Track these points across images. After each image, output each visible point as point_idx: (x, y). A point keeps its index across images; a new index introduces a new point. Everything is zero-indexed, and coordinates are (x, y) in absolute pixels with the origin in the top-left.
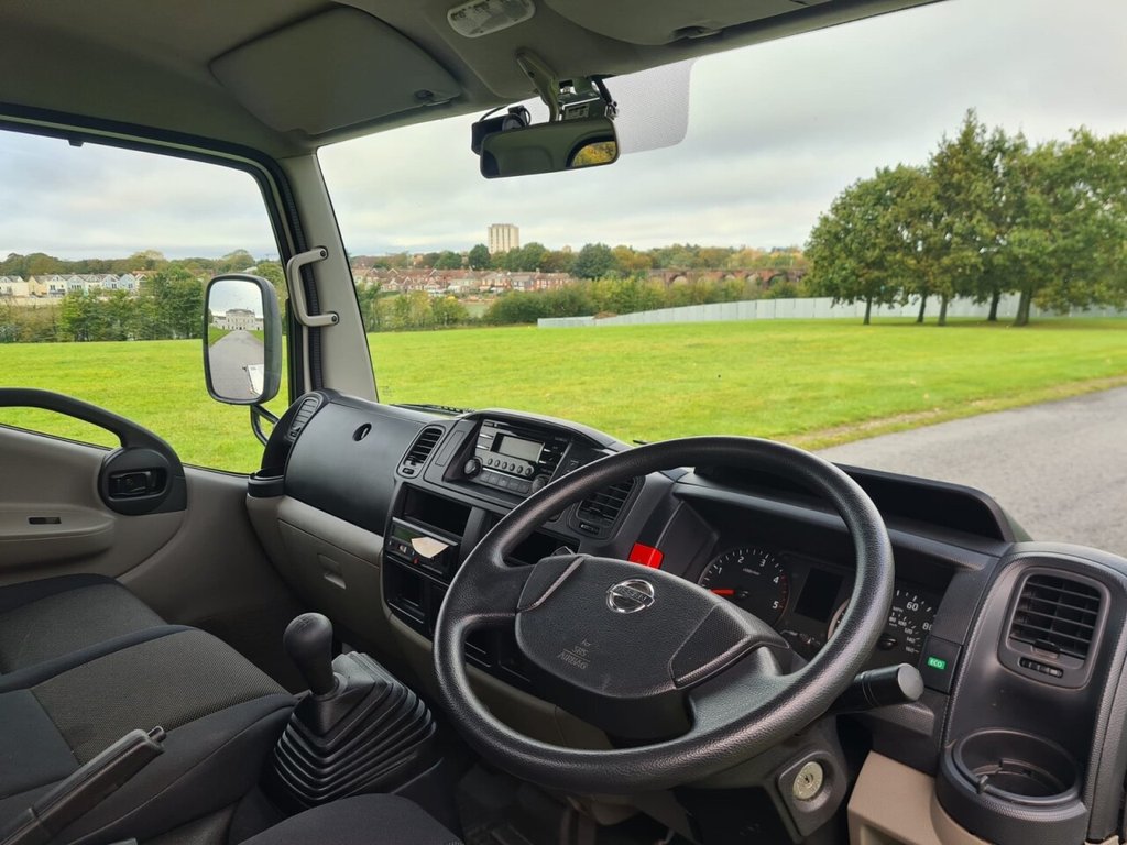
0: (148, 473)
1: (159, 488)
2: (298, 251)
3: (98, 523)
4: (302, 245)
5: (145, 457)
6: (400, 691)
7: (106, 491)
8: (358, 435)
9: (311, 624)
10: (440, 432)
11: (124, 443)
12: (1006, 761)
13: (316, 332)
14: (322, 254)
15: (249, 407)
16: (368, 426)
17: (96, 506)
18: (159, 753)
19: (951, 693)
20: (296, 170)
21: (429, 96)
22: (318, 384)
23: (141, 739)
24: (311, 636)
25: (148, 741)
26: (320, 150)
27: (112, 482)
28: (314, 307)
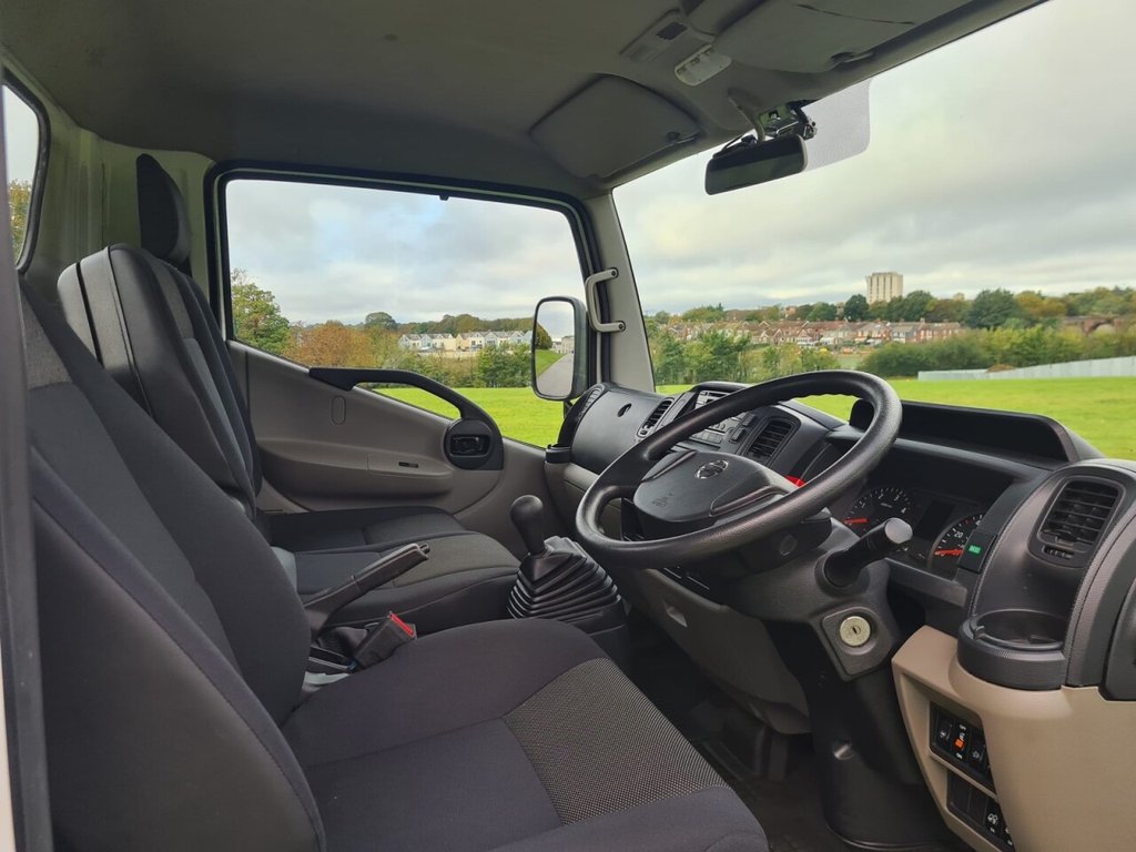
0: (477, 439)
1: (484, 451)
2: (595, 272)
3: (440, 471)
4: (598, 267)
5: (476, 427)
6: (592, 565)
7: (448, 448)
8: (621, 413)
9: (527, 501)
10: (670, 403)
11: (462, 415)
12: (1033, 637)
13: (607, 336)
14: (613, 273)
15: (562, 403)
16: (629, 406)
17: (442, 459)
18: (425, 559)
19: (981, 572)
20: (596, 208)
21: (676, 136)
22: (607, 378)
23: (414, 548)
24: (527, 509)
25: (419, 549)
26: (615, 190)
27: (453, 441)
28: (606, 317)
